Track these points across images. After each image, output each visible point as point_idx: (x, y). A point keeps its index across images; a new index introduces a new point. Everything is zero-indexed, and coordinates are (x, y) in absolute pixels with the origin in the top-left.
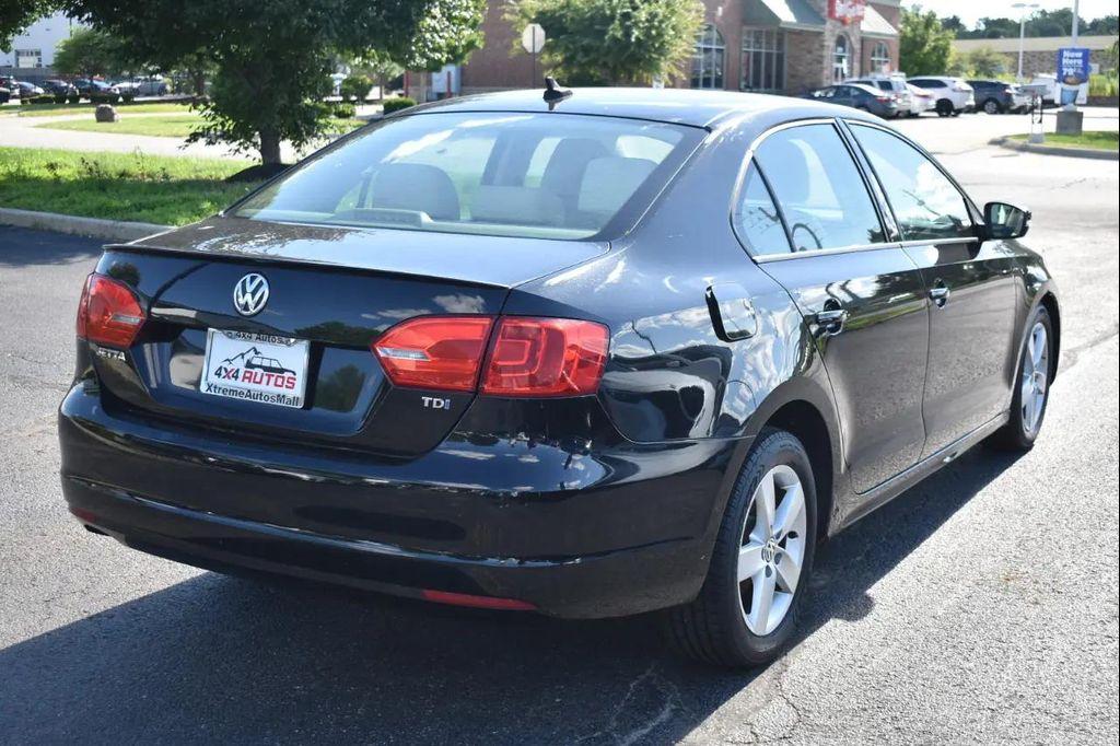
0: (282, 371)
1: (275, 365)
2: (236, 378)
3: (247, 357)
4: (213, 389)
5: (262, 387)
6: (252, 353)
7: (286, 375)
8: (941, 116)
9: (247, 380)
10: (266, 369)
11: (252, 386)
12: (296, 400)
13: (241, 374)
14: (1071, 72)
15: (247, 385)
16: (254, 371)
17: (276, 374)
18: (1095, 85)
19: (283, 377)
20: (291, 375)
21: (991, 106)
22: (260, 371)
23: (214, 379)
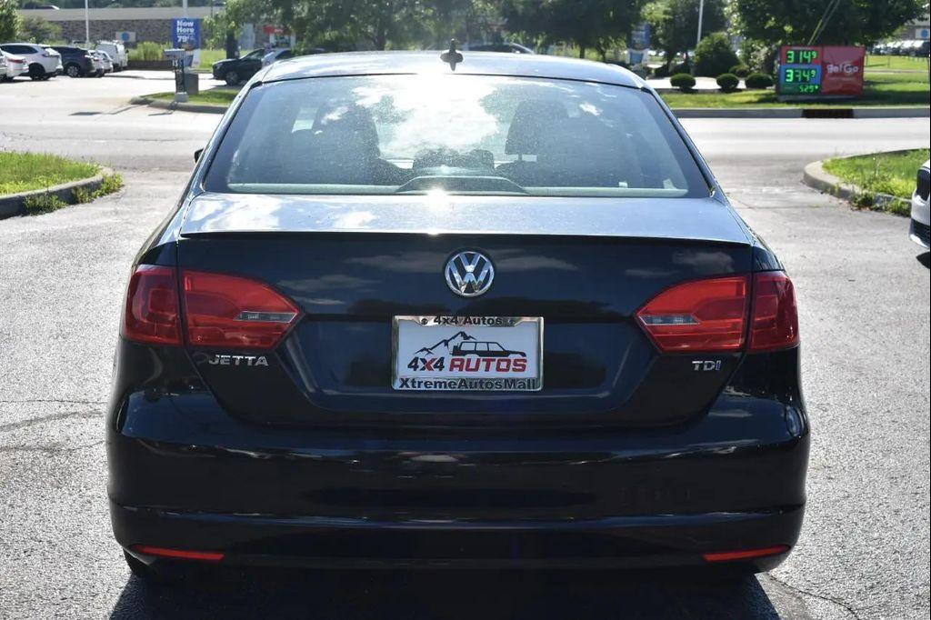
0: (507, 353)
1: (494, 348)
2: (441, 368)
3: (452, 344)
4: (409, 384)
5: (481, 374)
6: (460, 339)
7: (512, 357)
8: (34, 80)
9: (456, 370)
10: (481, 353)
11: (465, 374)
12: (532, 382)
13: (447, 364)
14: (185, 39)
15: (457, 374)
16: (466, 358)
17: (497, 358)
18: (149, 50)
19: (509, 361)
20: (519, 357)
21: (72, 69)
22: (474, 357)
23: (410, 373)
